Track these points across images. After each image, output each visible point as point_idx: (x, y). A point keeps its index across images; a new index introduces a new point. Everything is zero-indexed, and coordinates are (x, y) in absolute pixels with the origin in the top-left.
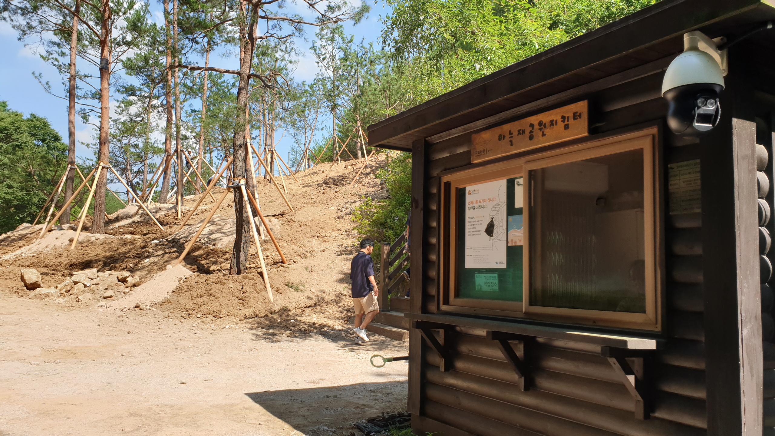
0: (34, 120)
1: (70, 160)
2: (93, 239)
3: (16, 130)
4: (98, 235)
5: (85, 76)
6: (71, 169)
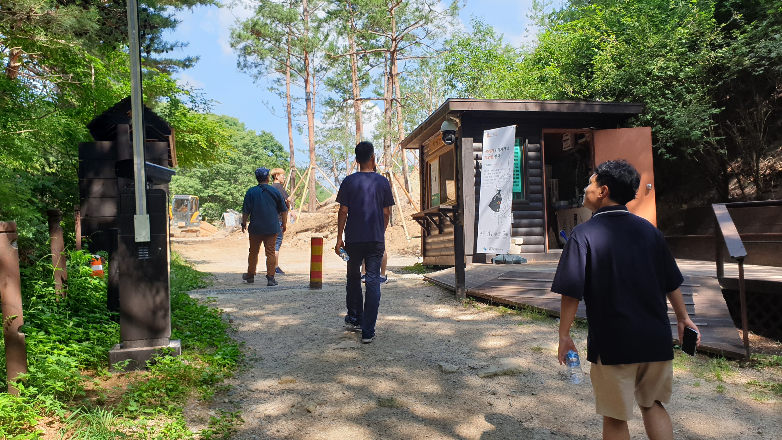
0: (264, 135)
1: (292, 165)
2: (309, 216)
3: (254, 145)
4: (312, 214)
5: (298, 98)
6: (293, 171)
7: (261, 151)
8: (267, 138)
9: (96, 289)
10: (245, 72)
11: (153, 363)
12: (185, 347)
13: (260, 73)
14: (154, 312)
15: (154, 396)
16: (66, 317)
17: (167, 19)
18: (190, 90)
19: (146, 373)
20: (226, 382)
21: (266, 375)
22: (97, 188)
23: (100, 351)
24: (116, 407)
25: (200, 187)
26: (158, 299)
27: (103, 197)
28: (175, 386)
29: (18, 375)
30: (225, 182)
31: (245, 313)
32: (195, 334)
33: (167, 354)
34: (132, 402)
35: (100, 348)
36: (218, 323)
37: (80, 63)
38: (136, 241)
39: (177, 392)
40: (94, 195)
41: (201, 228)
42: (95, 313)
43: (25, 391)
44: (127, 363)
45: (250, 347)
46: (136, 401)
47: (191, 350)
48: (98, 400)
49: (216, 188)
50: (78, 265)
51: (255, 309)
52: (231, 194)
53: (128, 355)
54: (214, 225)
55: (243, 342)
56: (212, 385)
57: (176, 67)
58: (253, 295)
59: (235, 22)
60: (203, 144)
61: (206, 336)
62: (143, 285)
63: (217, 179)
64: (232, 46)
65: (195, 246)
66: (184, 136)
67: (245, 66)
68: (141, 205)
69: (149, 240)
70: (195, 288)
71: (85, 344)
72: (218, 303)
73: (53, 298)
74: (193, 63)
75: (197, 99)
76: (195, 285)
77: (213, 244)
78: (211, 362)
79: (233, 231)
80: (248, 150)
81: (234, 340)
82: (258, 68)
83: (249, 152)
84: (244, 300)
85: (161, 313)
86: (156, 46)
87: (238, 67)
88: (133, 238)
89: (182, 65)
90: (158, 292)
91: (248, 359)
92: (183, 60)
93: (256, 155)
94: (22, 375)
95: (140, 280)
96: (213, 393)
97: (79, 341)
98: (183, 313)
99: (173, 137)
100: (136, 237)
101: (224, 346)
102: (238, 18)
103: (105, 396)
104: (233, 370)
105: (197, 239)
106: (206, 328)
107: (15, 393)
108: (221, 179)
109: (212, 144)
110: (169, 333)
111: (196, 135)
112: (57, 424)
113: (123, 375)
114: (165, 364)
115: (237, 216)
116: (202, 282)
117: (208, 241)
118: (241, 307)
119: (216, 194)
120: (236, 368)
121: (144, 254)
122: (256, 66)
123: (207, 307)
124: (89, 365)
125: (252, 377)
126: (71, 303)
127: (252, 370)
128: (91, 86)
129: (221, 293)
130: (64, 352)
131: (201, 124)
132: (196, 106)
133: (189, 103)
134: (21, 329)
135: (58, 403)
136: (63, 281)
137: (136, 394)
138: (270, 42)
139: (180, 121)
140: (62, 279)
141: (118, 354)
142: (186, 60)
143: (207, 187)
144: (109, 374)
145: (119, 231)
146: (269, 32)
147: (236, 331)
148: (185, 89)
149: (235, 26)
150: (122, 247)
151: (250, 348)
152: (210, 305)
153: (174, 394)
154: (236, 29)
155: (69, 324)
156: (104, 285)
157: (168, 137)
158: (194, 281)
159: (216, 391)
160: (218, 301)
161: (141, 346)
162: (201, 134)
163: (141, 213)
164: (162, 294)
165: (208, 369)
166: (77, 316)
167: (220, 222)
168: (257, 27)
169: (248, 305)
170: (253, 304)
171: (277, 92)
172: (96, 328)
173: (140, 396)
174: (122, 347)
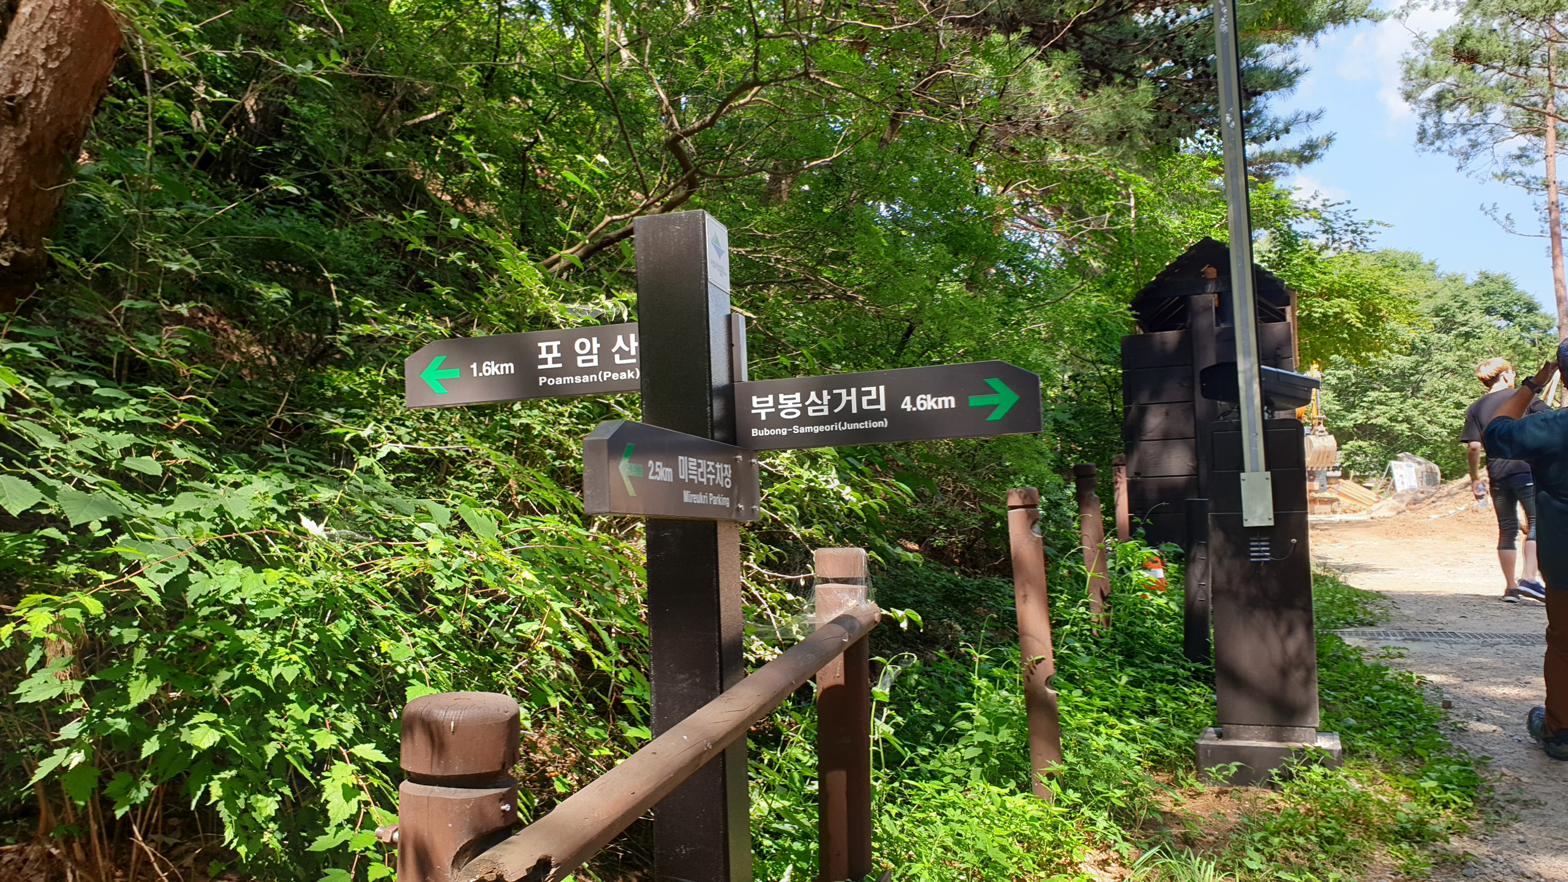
0: (1486, 282)
7: (1477, 318)
8: (1493, 287)
9: (1161, 615)
10: (1439, 149)
11: (1287, 777)
12: (1350, 751)
13: (1474, 145)
14: (1284, 673)
15: (1294, 847)
16: (1113, 666)
17: (1279, 71)
18: (1321, 208)
19: (1273, 795)
20: (1455, 843)
21: (1557, 843)
22: (1155, 421)
23: (1181, 738)
24: (1219, 855)
25: (1336, 407)
26: (1292, 645)
27: (1167, 438)
28: (1337, 833)
29: (1050, 765)
30: (1393, 395)
31: (1479, 689)
32: (1366, 725)
33: (1316, 761)
34: (1250, 852)
35: (1181, 732)
36: (1419, 706)
37: (1109, 192)
38: (1246, 524)
39: (1344, 848)
40: (1149, 436)
41: (1340, 494)
42: (1161, 661)
43: (1062, 796)
44: (1233, 768)
45: (1504, 770)
46: (1257, 850)
47: (1360, 758)
48: (1184, 834)
49: (1372, 409)
50: (1129, 569)
51: (1505, 684)
52: (1408, 420)
53: (1234, 753)
54: (1369, 488)
55: (1484, 757)
56: (1423, 847)
57: (1284, 165)
58: (1493, 650)
59: (1413, 43)
60: (1353, 317)
61: (1391, 733)
62: (1259, 615)
63: (1374, 389)
64: (1408, 97)
65: (1333, 532)
66: (1311, 306)
67: (1439, 136)
68: (1254, 454)
69: (1271, 523)
70: (1351, 625)
71: (1154, 721)
72: (1409, 661)
73: (1087, 626)
74: (1320, 151)
75: (1336, 225)
76: (1350, 619)
77: (1373, 529)
78: (1413, 794)
79: (1415, 501)
80: (1446, 320)
81: (1460, 749)
82: (1472, 134)
83: (1448, 324)
84: (1472, 659)
85: (1298, 675)
86: (1255, 131)
87: (1421, 140)
88: (1240, 518)
89: (1295, 160)
90: (1290, 631)
91: (1501, 798)
92: (1297, 148)
93: (1466, 329)
94: (1056, 767)
95: (1253, 604)
96: (1427, 865)
97: (1141, 715)
98: (1336, 676)
99: (1293, 311)
100: (1245, 517)
101: (1439, 761)
102: (1422, 34)
103: (1195, 832)
104: (1469, 819)
105: (1337, 518)
106: (1390, 713)
107: (1045, 796)
108: (1384, 388)
109: (1372, 316)
110: (1316, 717)
111: (1336, 301)
112: (1114, 868)
113: (1226, 792)
114: (1312, 781)
115: (1423, 468)
116: (1365, 613)
117: (1359, 522)
118: (1470, 674)
119: (1373, 421)
120: (1474, 815)
121: (1261, 551)
122: (1465, 132)
123: (1387, 669)
124: (1159, 763)
125: (1521, 842)
126: (1120, 638)
127: (1516, 825)
128: (1130, 230)
129: (1413, 640)
130: (1116, 732)
131: (1347, 276)
132: (1334, 241)
133: (1319, 235)
134: (1050, 682)
135: (1116, 829)
136: (1104, 598)
137: (1257, 836)
138: (1502, 70)
139: (1302, 274)
140: (1102, 593)
141: (1215, 749)
142: (1303, 147)
143: (1351, 408)
144: (1199, 786)
145: (1210, 505)
146: (1501, 48)
147: (1462, 730)
148: (1310, 207)
149: (1414, 54)
150: (1216, 538)
151: (1503, 774)
152: (1392, 664)
153: (1337, 848)
154: (1415, 60)
155: (1120, 679)
156: (1177, 609)
157: (1284, 311)
158: (1347, 609)
159: (1432, 860)
160: (1409, 657)
161: (1258, 738)
162: (1347, 297)
163: (1255, 470)
164: (1300, 634)
165: (1408, 809)
166: (1132, 665)
167: (1383, 481)
168: (1469, 43)
169: (1484, 673)
170: (1496, 671)
171: (1518, 179)
172: (1166, 692)
173: (1264, 840)
174: (1220, 736)
